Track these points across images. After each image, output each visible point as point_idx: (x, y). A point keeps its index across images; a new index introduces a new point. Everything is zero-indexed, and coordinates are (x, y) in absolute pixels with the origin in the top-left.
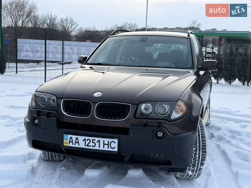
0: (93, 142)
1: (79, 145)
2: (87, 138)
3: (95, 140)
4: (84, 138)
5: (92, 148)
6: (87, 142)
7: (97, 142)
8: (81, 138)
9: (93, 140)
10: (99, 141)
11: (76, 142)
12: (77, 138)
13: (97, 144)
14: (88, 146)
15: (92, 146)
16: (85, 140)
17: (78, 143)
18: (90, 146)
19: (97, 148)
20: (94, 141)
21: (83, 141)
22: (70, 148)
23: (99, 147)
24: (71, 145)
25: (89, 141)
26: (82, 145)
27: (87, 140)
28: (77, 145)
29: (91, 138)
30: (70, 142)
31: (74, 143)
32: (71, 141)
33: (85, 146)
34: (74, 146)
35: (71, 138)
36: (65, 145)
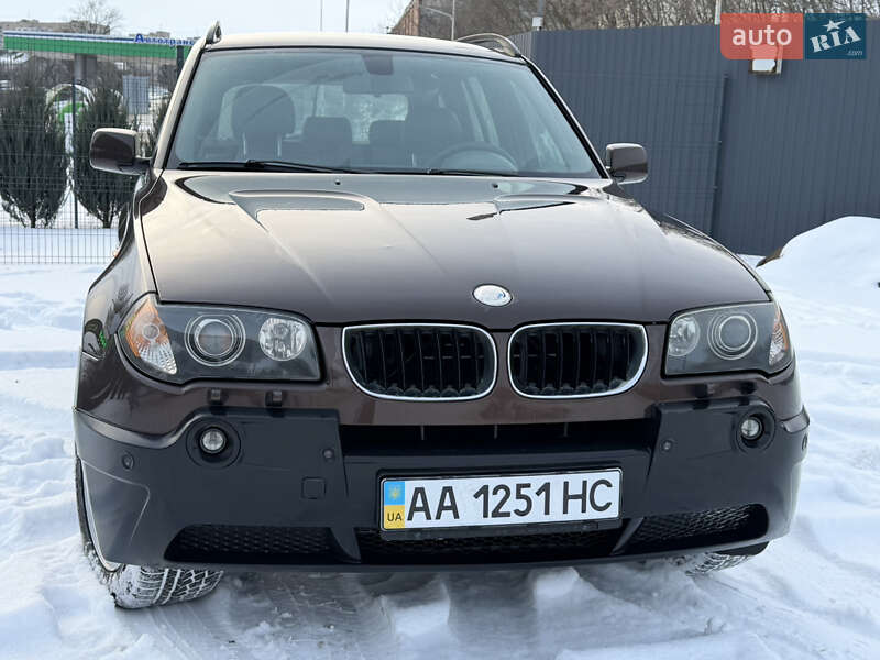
0: (519, 496)
1: (456, 516)
2: (492, 482)
3: (528, 486)
4: (477, 483)
5: (515, 520)
6: (494, 501)
7: (538, 493)
8: (465, 488)
9: (519, 487)
10: (546, 488)
11: (442, 508)
12: (448, 490)
13: (538, 502)
14: (496, 514)
15: (517, 512)
16: (484, 490)
17: (453, 508)
18: (508, 514)
19: (537, 516)
20: (524, 491)
21: (476, 496)
22: (418, 537)
23: (547, 512)
24: (420, 521)
25: (502, 493)
26: (471, 514)
27: (495, 492)
28: (447, 520)
29: (511, 482)
30: (414, 509)
31: (433, 513)
32: (419, 504)
33: (485, 516)
34: (434, 523)
35: (420, 491)
36: (388, 525)
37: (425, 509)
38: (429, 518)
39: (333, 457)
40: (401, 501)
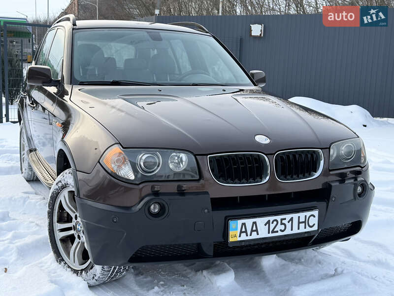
0: (282, 224)
1: (258, 234)
2: (272, 218)
3: (285, 219)
4: (266, 219)
5: (280, 234)
6: (272, 226)
7: (289, 222)
8: (261, 221)
9: (282, 220)
10: (292, 219)
11: (252, 231)
12: (255, 223)
13: (289, 225)
14: (273, 232)
15: (281, 230)
16: (268, 222)
17: (257, 230)
18: (277, 232)
19: (288, 232)
20: (283, 221)
21: (265, 225)
22: (243, 244)
23: (292, 230)
24: (244, 237)
25: (275, 223)
26: (263, 233)
27: (272, 223)
28: (254, 236)
29: (279, 218)
30: (241, 232)
31: (249, 234)
32: (243, 230)
33: (269, 233)
34: (249, 238)
35: (244, 224)
36: (231, 240)
37: (246, 232)
38: (247, 235)
39: (209, 212)
40: (236, 229)
